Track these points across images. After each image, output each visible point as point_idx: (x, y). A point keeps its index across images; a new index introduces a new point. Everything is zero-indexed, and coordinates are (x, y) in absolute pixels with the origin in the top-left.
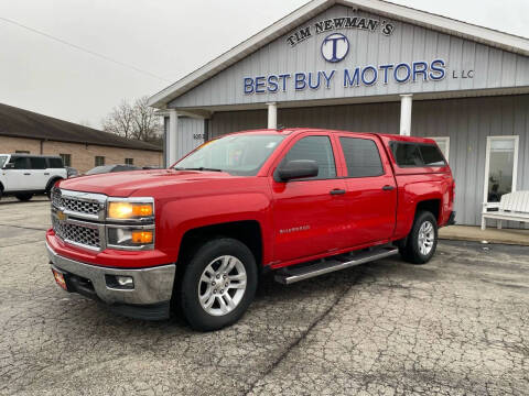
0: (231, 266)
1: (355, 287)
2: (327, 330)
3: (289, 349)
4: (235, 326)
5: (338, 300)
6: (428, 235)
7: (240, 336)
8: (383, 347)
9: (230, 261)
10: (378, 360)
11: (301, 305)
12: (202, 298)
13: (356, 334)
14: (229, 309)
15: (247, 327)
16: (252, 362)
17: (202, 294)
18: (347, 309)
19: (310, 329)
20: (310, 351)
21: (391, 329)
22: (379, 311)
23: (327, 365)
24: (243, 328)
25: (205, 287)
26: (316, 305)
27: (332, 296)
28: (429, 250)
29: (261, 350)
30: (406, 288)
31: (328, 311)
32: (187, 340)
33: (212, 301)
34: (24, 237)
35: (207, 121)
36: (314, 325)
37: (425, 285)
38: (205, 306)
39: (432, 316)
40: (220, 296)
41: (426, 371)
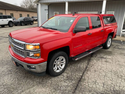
0: (62, 59)
1: (92, 58)
2: (87, 75)
3: (78, 82)
4: (63, 74)
5: (88, 63)
6: (110, 42)
7: (64, 78)
8: (104, 82)
9: (61, 58)
10: (103, 87)
11: (79, 65)
12: (54, 68)
13: (95, 76)
14: (61, 70)
15: (66, 74)
16: (69, 88)
17: (54, 67)
18: (91, 67)
19: (83, 75)
20: (84, 83)
21: (105, 74)
22: (100, 67)
23: (90, 89)
24: (65, 74)
25: (55, 65)
26: (83, 65)
27: (86, 62)
28: (109, 45)
29: (71, 83)
30: (105, 58)
31: (86, 68)
32: (51, 79)
33: (57, 68)
34: (4, 40)
35: (48, 6)
36: (84, 73)
37: (110, 57)
38: (55, 70)
39: (114, 69)
40: (59, 67)
41: (117, 91)
